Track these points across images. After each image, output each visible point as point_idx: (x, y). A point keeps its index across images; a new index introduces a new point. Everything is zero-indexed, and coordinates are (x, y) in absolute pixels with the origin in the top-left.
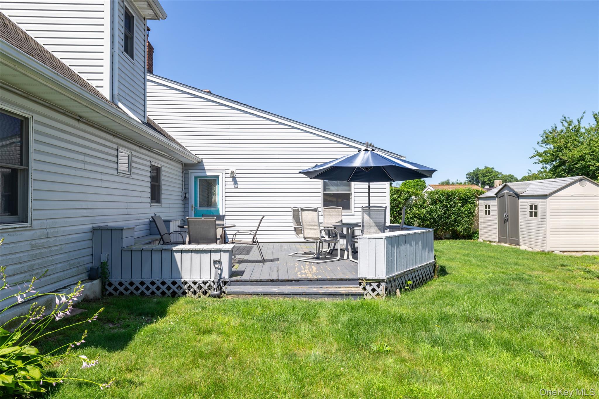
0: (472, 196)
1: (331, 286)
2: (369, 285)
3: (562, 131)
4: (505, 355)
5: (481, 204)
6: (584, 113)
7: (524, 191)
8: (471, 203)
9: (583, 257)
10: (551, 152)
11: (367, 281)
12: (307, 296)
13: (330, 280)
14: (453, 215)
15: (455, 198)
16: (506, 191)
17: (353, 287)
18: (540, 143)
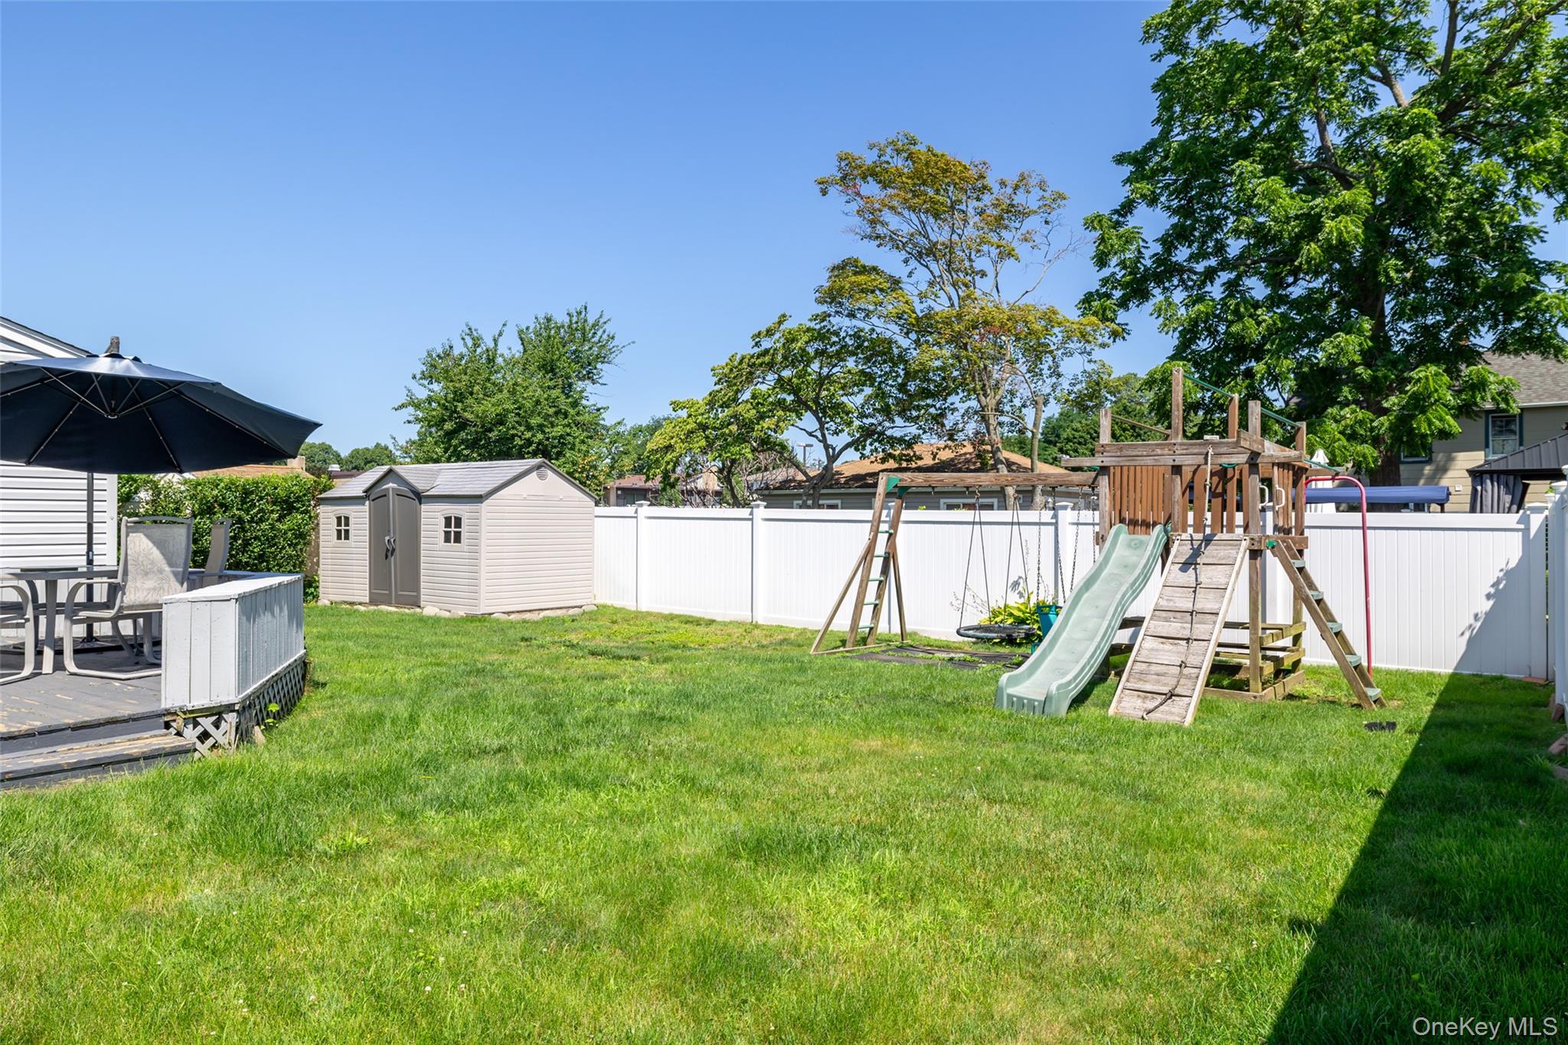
0: (304, 495)
1: (84, 744)
2: (191, 726)
3: (462, 357)
4: (577, 796)
5: (327, 516)
6: (504, 325)
7: (430, 486)
8: (302, 513)
9: (545, 620)
10: (443, 402)
11: (188, 716)
12: (20, 782)
13: (76, 728)
14: (256, 543)
15: (261, 498)
16: (391, 485)
17: (151, 737)
18: (418, 376)
